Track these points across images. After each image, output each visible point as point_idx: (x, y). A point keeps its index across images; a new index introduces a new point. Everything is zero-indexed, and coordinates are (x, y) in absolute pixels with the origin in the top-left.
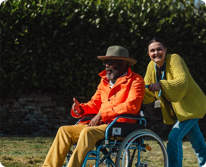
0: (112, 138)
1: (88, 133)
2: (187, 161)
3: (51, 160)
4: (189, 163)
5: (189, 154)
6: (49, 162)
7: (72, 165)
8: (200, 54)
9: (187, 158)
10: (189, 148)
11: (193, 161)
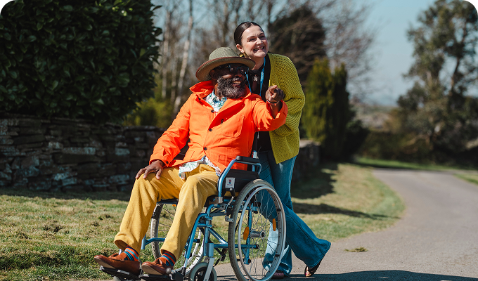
0: (227, 194)
1: (198, 185)
2: (70, 235)
3: (130, 226)
4: (74, 239)
5: (76, 222)
6: (129, 229)
7: (177, 234)
8: (106, 32)
9: (70, 230)
10: (75, 211)
11: (81, 236)
